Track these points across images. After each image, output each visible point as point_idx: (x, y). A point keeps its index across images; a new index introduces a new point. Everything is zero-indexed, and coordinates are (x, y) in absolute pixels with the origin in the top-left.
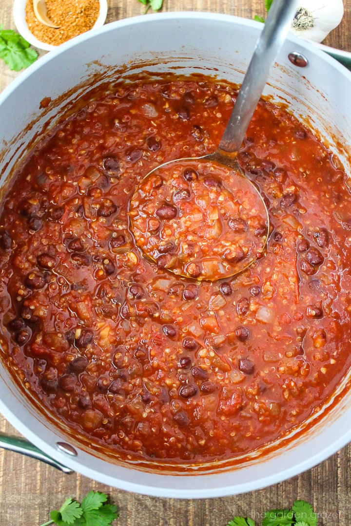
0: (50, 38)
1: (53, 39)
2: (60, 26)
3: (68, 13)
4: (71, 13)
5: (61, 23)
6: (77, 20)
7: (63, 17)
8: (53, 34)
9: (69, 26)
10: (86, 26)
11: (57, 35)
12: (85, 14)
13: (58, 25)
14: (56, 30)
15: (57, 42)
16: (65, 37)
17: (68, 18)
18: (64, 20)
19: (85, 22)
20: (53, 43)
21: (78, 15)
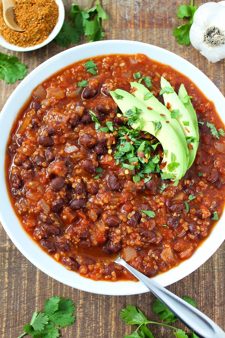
0: (16, 41)
1: (18, 41)
2: (25, 30)
3: (31, 19)
4: (34, 19)
5: (25, 28)
6: (38, 25)
7: (27, 23)
8: (18, 37)
9: (31, 30)
10: (46, 30)
11: (21, 38)
12: (46, 20)
13: (23, 29)
14: (20, 33)
15: (21, 44)
16: (28, 39)
17: (31, 23)
18: (28, 25)
19: (45, 27)
20: (18, 45)
21: (39, 21)
